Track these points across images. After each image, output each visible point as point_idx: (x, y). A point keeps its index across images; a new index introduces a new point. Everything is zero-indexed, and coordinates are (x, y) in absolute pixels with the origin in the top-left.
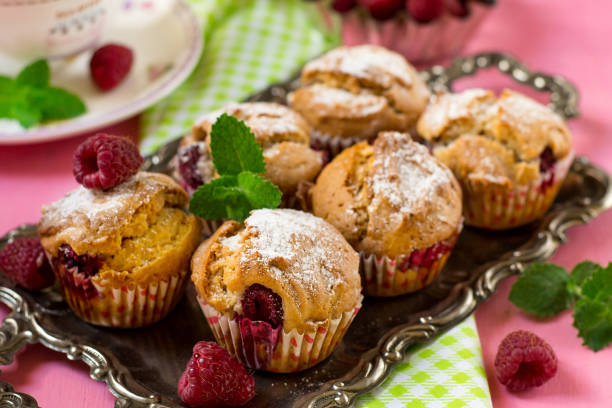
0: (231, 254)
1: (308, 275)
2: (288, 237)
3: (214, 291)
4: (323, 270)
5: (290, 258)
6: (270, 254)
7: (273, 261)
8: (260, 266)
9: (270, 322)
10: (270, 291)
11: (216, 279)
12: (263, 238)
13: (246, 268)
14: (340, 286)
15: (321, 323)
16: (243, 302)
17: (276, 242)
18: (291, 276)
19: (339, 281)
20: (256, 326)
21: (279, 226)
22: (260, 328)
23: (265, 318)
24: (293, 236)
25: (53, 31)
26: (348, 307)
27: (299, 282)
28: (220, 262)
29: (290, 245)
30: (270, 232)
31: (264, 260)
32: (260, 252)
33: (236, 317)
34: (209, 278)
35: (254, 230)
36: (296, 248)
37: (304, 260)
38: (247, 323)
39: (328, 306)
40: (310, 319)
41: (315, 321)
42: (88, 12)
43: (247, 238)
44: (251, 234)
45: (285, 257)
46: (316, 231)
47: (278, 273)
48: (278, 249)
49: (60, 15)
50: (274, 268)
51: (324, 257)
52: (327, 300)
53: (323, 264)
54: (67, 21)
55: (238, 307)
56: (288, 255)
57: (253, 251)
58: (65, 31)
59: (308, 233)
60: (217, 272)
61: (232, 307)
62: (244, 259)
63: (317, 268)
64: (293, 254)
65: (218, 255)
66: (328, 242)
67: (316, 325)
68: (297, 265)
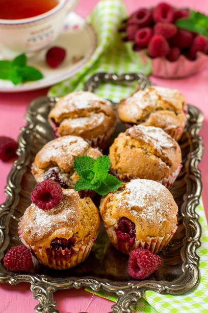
0: (117, 200)
1: (150, 215)
2: (144, 196)
3: (107, 216)
4: (158, 213)
5: (142, 207)
6: (133, 203)
7: (134, 207)
8: (127, 209)
9: (130, 234)
10: (130, 221)
11: (108, 211)
12: (131, 195)
13: (120, 209)
14: (165, 222)
15: (153, 238)
16: (118, 224)
17: (137, 198)
18: (141, 215)
19: (165, 219)
20: (124, 235)
21: (141, 190)
22: (126, 236)
23: (128, 232)
24: (146, 195)
25: (29, 40)
26: (168, 232)
27: (144, 218)
28: (111, 203)
29: (144, 200)
30: (136, 192)
31: (129, 206)
32: (129, 202)
33: (115, 230)
34: (105, 210)
35: (128, 191)
36: (146, 201)
37: (149, 208)
38: (120, 233)
39: (158, 230)
40: (148, 236)
41: (151, 237)
42: (45, 32)
43: (125, 194)
44: (126, 192)
45: (139, 206)
46: (159, 194)
47: (135, 213)
48: (138, 201)
49: (33, 33)
50: (133, 210)
51: (159, 207)
52: (157, 228)
53: (158, 211)
54: (36, 36)
55: (116, 225)
56: (141, 205)
57: (126, 201)
58: (34, 40)
59: (155, 195)
60: (109, 207)
61: (114, 225)
62: (120, 204)
63: (155, 213)
64: (144, 205)
65: (111, 199)
66: (164, 200)
67: (151, 239)
68: (145, 210)
